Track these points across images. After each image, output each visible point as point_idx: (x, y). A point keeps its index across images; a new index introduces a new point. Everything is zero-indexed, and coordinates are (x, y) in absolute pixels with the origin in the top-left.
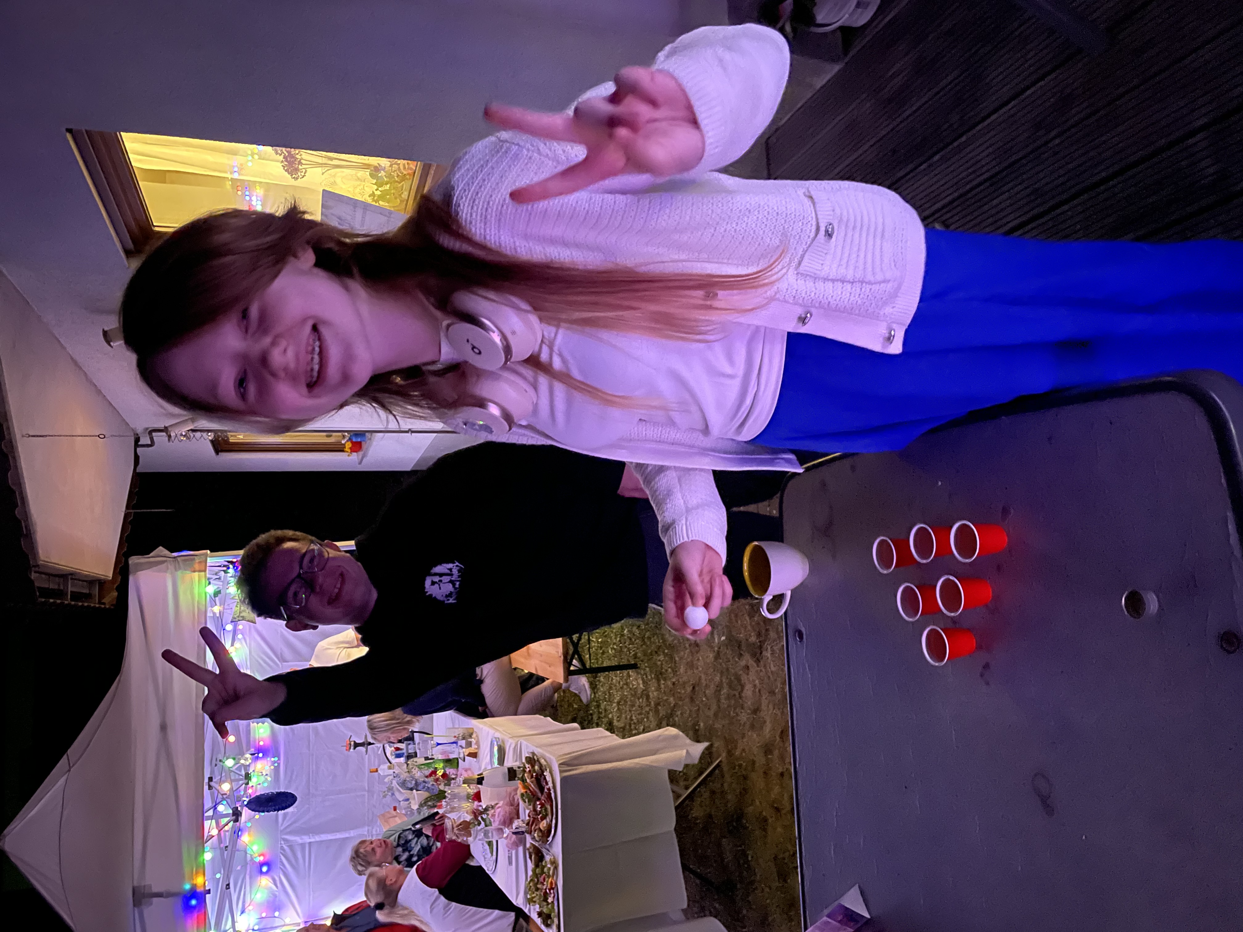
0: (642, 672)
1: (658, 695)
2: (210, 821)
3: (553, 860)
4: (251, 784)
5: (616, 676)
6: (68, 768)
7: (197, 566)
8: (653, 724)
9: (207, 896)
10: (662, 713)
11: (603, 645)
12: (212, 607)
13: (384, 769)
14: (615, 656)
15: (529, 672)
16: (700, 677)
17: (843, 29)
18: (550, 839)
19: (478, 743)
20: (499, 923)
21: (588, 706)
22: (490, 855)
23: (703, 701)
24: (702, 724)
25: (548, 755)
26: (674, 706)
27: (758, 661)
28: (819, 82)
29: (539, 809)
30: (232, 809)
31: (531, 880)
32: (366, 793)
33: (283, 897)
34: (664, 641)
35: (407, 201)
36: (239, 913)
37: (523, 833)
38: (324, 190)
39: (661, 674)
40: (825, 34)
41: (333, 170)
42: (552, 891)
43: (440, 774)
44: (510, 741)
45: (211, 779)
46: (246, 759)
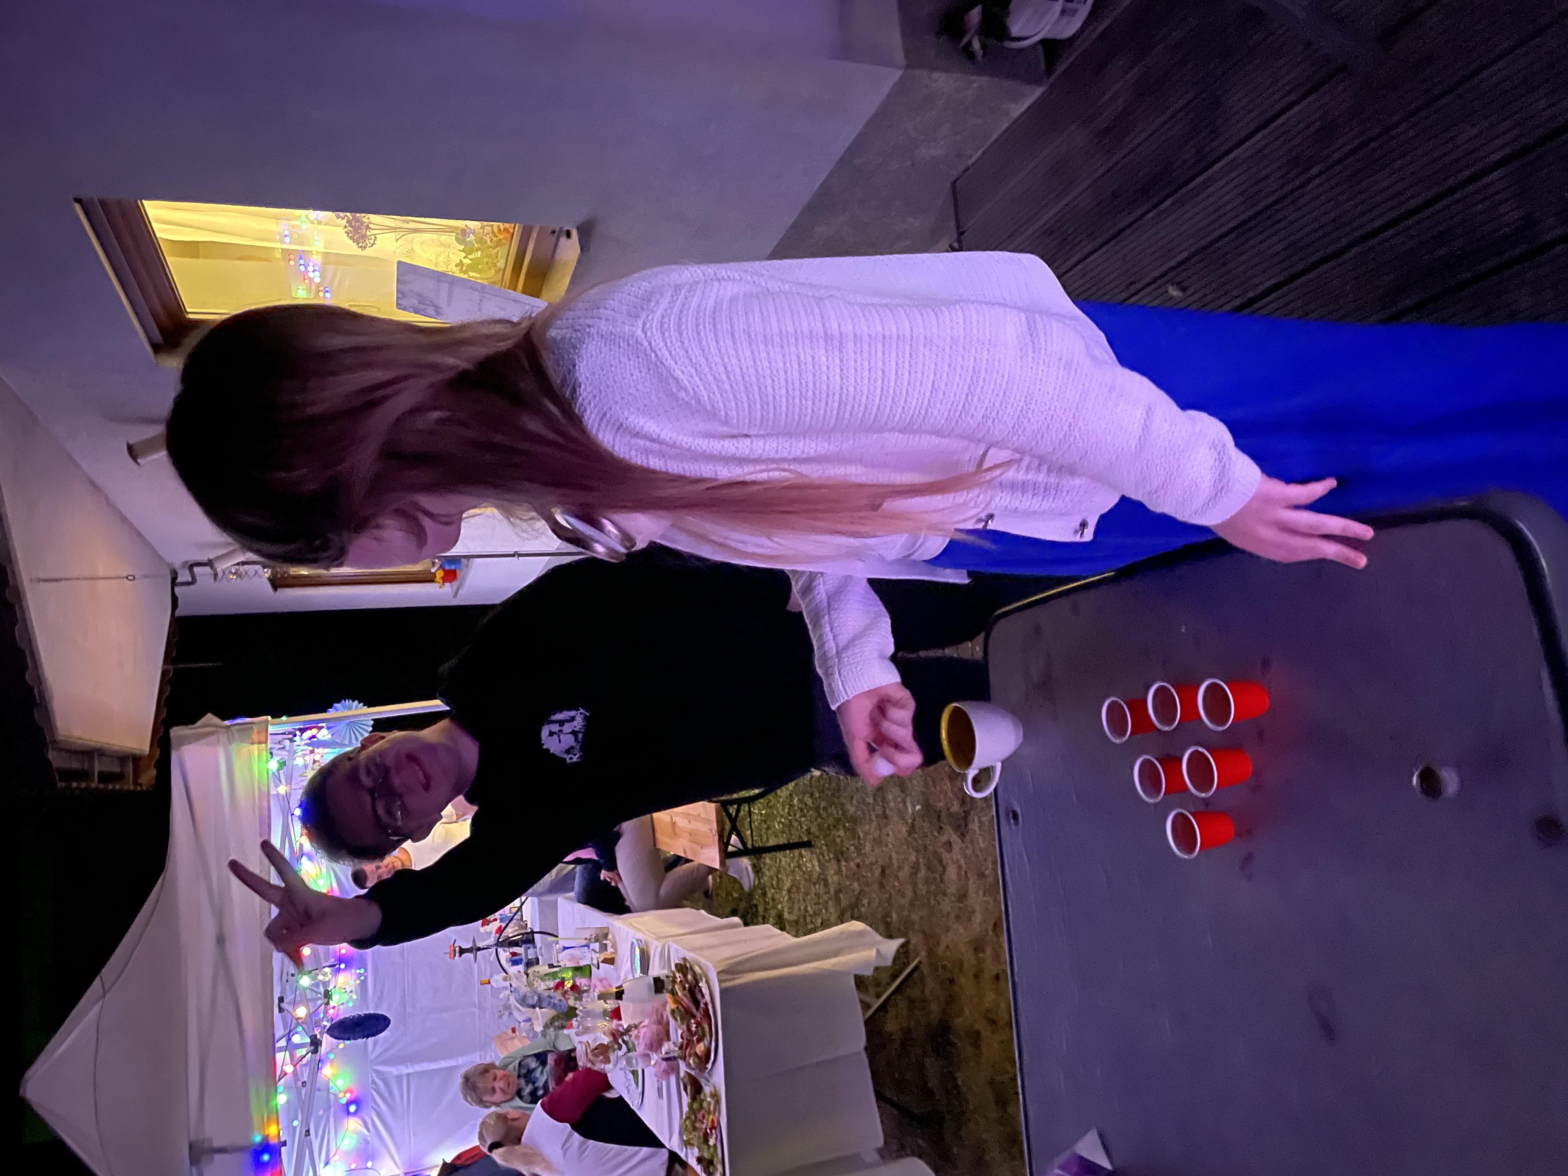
0: (818, 851)
1: (839, 880)
2: (283, 1053)
3: (713, 1091)
4: (332, 1004)
5: (785, 857)
6: (101, 993)
7: (255, 737)
8: (833, 918)
9: (283, 1149)
10: (845, 901)
11: (767, 819)
12: (277, 786)
13: (498, 979)
14: (783, 832)
15: (675, 855)
16: (890, 858)
17: (1046, 43)
18: (709, 1066)
19: (614, 946)
20: (648, 1165)
21: (751, 895)
22: (634, 1086)
23: (894, 886)
24: (895, 916)
25: (703, 961)
26: (859, 893)
27: (963, 836)
28: (1017, 110)
29: (694, 1029)
30: (310, 1037)
31: (688, 1118)
32: (477, 1011)
33: (376, 1142)
34: (844, 812)
35: (504, 270)
36: (322, 1165)
37: (675, 1058)
38: (399, 262)
39: (842, 853)
40: (1022, 50)
41: (408, 236)
42: (714, 1131)
43: (569, 985)
44: (656, 943)
45: (281, 1000)
46: (325, 974)
